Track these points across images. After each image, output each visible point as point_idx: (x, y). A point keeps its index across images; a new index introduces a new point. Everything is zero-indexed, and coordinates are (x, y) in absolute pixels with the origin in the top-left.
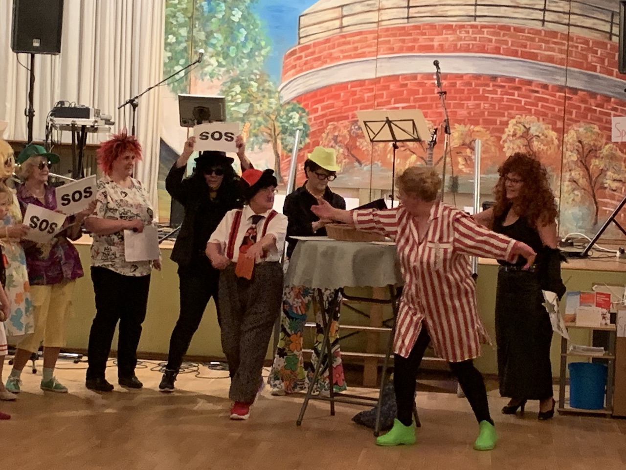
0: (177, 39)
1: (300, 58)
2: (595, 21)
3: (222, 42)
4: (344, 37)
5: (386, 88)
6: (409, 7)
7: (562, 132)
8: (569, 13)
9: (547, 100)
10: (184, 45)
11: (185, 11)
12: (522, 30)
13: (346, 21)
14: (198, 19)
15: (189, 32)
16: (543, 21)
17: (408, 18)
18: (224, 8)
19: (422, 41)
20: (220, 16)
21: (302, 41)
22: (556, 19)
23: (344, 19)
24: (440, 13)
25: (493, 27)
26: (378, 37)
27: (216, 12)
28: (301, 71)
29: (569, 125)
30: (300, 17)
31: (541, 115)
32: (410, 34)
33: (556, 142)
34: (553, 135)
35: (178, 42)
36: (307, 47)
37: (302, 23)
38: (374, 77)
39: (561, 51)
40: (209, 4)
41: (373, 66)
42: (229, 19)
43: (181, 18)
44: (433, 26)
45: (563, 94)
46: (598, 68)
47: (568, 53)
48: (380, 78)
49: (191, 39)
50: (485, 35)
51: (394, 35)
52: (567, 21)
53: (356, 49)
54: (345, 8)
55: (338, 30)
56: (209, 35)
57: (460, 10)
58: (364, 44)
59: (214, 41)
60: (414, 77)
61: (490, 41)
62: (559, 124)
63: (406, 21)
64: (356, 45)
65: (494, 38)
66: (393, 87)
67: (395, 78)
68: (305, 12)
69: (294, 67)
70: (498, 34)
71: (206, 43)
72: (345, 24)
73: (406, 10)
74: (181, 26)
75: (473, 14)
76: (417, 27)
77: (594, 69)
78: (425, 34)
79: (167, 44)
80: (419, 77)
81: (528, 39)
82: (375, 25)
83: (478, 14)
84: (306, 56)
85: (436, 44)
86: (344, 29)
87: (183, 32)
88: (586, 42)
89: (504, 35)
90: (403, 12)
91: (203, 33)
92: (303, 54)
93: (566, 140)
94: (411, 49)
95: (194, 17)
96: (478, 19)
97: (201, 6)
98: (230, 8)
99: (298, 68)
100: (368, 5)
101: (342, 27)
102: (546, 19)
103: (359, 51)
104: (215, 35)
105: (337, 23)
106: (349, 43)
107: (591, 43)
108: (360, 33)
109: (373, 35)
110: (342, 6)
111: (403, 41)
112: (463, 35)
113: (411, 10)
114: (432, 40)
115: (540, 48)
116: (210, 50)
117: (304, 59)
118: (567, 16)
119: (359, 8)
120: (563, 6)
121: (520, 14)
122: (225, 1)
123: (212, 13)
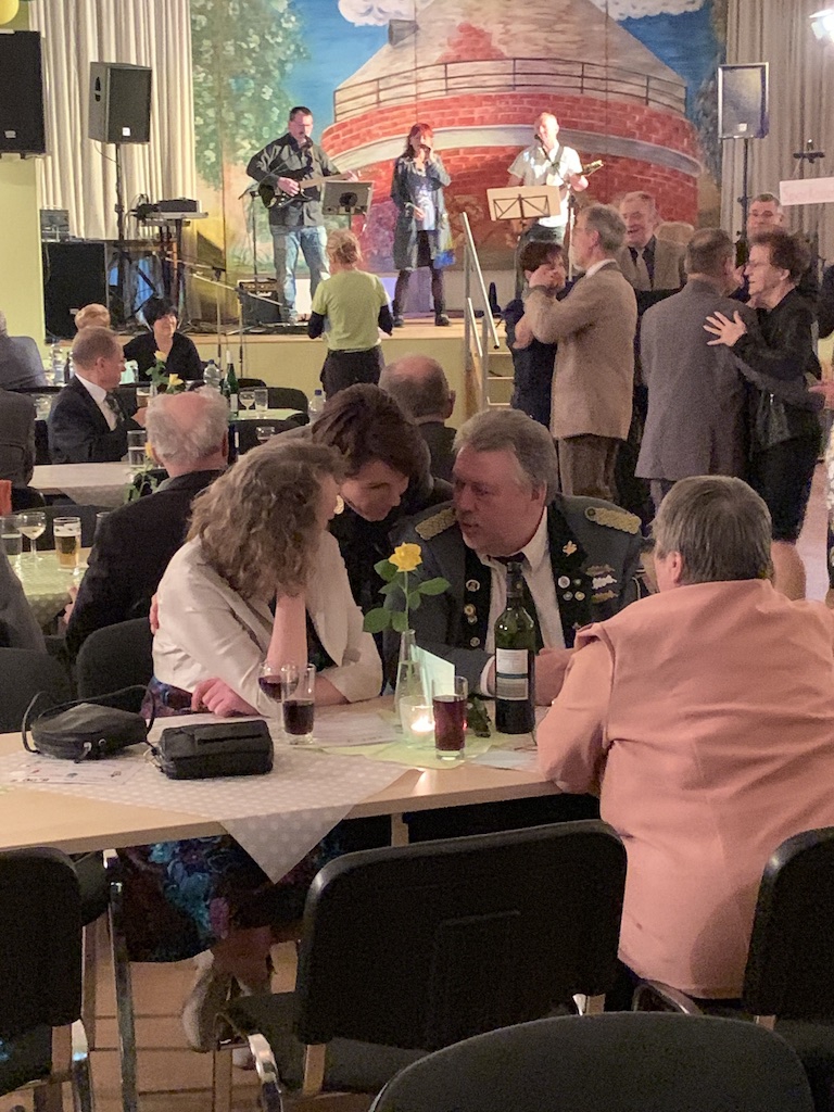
0: (204, 121)
1: (337, 137)
2: (633, 87)
3: (253, 123)
4: (381, 112)
6: (447, 78)
8: (606, 79)
10: (212, 127)
11: (211, 90)
12: (562, 99)
13: (383, 96)
14: (226, 98)
15: (217, 113)
16: (582, 88)
17: (447, 90)
18: (253, 85)
19: (462, 113)
20: (250, 94)
21: (338, 118)
22: (594, 86)
23: (381, 93)
24: (478, 84)
25: (532, 96)
26: (416, 112)
27: (245, 90)
29: (611, 194)
30: (335, 92)
32: (449, 107)
35: (206, 124)
36: (344, 125)
37: (337, 98)
39: (601, 119)
40: (237, 81)
42: (260, 97)
43: (208, 98)
44: (472, 98)
46: (638, 135)
47: (608, 121)
49: (220, 120)
50: (526, 105)
51: (433, 109)
52: (604, 88)
53: (395, 124)
54: (381, 82)
55: (375, 106)
56: (239, 115)
57: (499, 79)
58: (403, 119)
59: (245, 122)
60: (456, 152)
61: (530, 110)
63: (444, 93)
64: (395, 120)
65: (534, 108)
68: (339, 88)
69: (332, 147)
70: (537, 103)
71: (237, 123)
72: (382, 98)
73: (444, 81)
74: (208, 106)
75: (512, 83)
76: (456, 100)
77: (633, 135)
78: (463, 107)
79: (196, 127)
80: (461, 151)
81: (568, 107)
82: (413, 98)
83: (517, 83)
84: (344, 135)
85: (476, 116)
86: (382, 104)
87: (211, 113)
88: (623, 107)
89: (544, 104)
90: (441, 84)
91: (232, 113)
92: (340, 132)
94: (451, 123)
95: (222, 95)
96: (517, 88)
97: (229, 85)
98: (259, 85)
99: (336, 148)
100: (405, 77)
101: (379, 102)
102: (585, 86)
103: (399, 127)
104: (246, 115)
105: (374, 98)
106: (387, 119)
107: (628, 109)
108: (398, 108)
109: (409, 111)
110: (378, 80)
111: (443, 114)
112: (503, 106)
113: (450, 81)
114: (472, 112)
115: (580, 116)
116: (241, 131)
117: (342, 138)
118: (604, 82)
119: (395, 81)
120: (599, 72)
121: (559, 81)
122: (253, 78)
123: (241, 91)
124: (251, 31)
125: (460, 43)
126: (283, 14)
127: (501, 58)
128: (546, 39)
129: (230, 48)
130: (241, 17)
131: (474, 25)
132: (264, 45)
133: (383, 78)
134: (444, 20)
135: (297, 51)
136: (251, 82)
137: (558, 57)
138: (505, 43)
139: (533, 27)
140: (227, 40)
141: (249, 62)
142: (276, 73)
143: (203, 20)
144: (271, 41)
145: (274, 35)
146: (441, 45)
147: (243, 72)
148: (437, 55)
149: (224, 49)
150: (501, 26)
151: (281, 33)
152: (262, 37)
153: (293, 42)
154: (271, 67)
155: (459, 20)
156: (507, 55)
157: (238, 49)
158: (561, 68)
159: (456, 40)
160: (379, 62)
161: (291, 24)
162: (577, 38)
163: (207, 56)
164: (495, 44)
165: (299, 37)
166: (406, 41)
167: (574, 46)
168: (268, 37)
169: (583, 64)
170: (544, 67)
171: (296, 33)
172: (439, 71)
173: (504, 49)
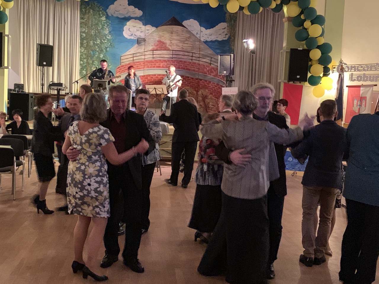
0: (83, 62)
1: (121, 69)
2: (207, 60)
3: (97, 64)
4: (134, 63)
5: (147, 78)
6: (153, 55)
7: (197, 91)
8: (199, 57)
9: (193, 82)
10: (85, 64)
11: (85, 54)
12: (186, 62)
13: (135, 58)
14: (89, 57)
15: (87, 61)
16: (192, 59)
17: (153, 58)
18: (98, 54)
19: (157, 64)
20: (96, 56)
21: (121, 64)
22: (196, 59)
23: (134, 58)
24: (162, 57)
25: (178, 61)
26: (144, 63)
27: (95, 55)
28: (121, 73)
29: (199, 90)
30: (121, 57)
31: (191, 86)
32: (154, 63)
33: (196, 94)
34: (195, 92)
35: (84, 64)
36: (123, 66)
37: (121, 58)
38: (143, 75)
39: (197, 68)
40: (93, 52)
41: (143, 72)
42: (99, 57)
43: (84, 56)
44: (160, 60)
45: (197, 81)
46: (207, 73)
47: (199, 69)
48: (145, 75)
49: (88, 63)
50: (175, 63)
51: (149, 63)
52: (198, 60)
53: (138, 67)
54: (134, 55)
55: (132, 61)
56: (93, 61)
57: (168, 56)
58: (140, 65)
59: (95, 63)
60: (155, 75)
61: (177, 65)
62: (197, 89)
63: (152, 59)
64: (138, 65)
65: (178, 64)
66: (149, 78)
67: (149, 75)
68: (122, 55)
69: (119, 72)
70: (179, 63)
71: (93, 64)
72: (134, 59)
73: (152, 55)
74: (84, 58)
75: (172, 57)
76: (156, 61)
77: (206, 73)
78: (158, 63)
79: (80, 64)
80: (156, 75)
81: (187, 64)
82: (143, 60)
83: (173, 57)
84: (123, 69)
85: (161, 65)
86: (134, 61)
87: (85, 60)
88: (204, 66)
89: (181, 63)
90: (152, 56)
91: (91, 61)
92: (122, 68)
93: (198, 94)
94: (154, 67)
95: (89, 56)
96: (173, 59)
97: (91, 53)
98: (99, 54)
99: (120, 72)
100: (141, 54)
101: (133, 60)
102: (193, 59)
103: (139, 67)
104: (95, 62)
105: (132, 59)
107: (205, 66)
108: (139, 62)
109: (142, 63)
110: (133, 54)
111: (152, 65)
112: (169, 63)
113: (154, 55)
114: (160, 64)
115: (191, 67)
116: (94, 66)
117: (122, 69)
118: (198, 58)
119: (138, 55)
120: (197, 55)
121: (186, 57)
122: (98, 52)
123: (94, 55)
124: (98, 39)
125: (158, 45)
126: (107, 35)
127: (169, 50)
128: (182, 45)
129: (92, 43)
130: (95, 35)
131: (162, 40)
132: (101, 43)
133: (135, 53)
134: (153, 39)
135: (111, 45)
136: (97, 53)
137: (185, 50)
138: (170, 46)
139: (179, 42)
140: (91, 41)
141: (97, 47)
142: (104, 50)
143: (84, 35)
144: (103, 42)
145: (104, 40)
146: (152, 45)
147: (95, 50)
148: (151, 48)
149: (90, 43)
150: (170, 41)
151: (106, 39)
152: (101, 40)
153: (110, 42)
154: (103, 49)
155: (157, 39)
156: (171, 49)
157: (94, 43)
158: (186, 54)
159: (156, 44)
160: (134, 49)
161: (109, 37)
162: (191, 46)
163: (85, 45)
164: (167, 46)
165: (111, 41)
166: (142, 44)
167: (191, 48)
168: (103, 41)
169: (193, 53)
170: (181, 53)
171: (110, 40)
172: (151, 53)
173: (170, 47)
